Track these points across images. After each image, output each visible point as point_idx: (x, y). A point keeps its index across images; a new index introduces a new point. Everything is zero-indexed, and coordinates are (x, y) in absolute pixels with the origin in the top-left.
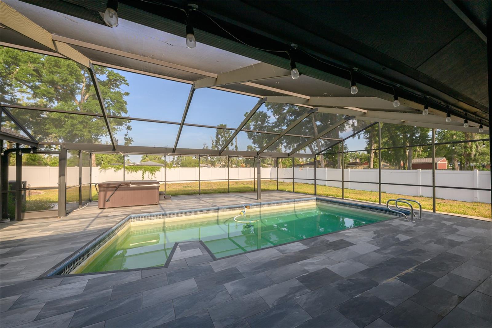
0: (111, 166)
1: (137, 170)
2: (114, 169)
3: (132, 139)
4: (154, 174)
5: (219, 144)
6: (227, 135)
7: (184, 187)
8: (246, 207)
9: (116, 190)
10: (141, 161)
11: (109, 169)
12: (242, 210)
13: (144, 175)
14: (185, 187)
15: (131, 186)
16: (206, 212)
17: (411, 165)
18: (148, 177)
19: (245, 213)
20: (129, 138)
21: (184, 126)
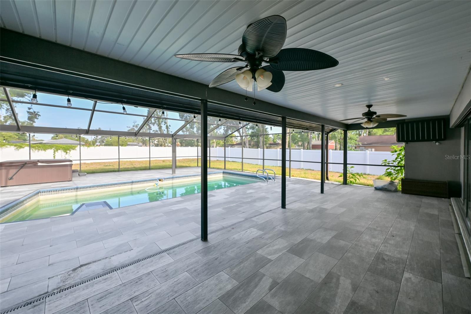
0: (9, 144)
1: (46, 149)
2: (14, 147)
3: (38, 113)
4: (69, 153)
5: (151, 122)
6: (160, 113)
7: (104, 166)
8: (160, 180)
9: (22, 168)
10: (52, 138)
11: (7, 147)
12: (155, 183)
13: (55, 154)
14: (106, 166)
15: (39, 164)
16: (120, 185)
17: (311, 146)
18: (60, 155)
19: (158, 185)
20: (35, 112)
21: (95, 112)
